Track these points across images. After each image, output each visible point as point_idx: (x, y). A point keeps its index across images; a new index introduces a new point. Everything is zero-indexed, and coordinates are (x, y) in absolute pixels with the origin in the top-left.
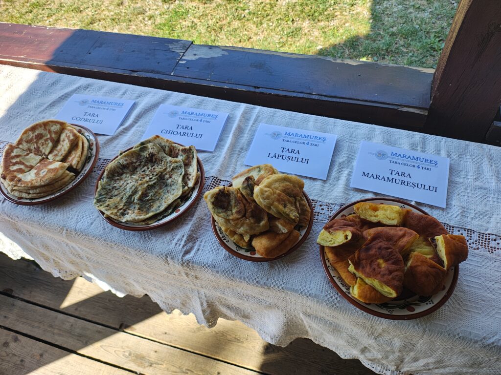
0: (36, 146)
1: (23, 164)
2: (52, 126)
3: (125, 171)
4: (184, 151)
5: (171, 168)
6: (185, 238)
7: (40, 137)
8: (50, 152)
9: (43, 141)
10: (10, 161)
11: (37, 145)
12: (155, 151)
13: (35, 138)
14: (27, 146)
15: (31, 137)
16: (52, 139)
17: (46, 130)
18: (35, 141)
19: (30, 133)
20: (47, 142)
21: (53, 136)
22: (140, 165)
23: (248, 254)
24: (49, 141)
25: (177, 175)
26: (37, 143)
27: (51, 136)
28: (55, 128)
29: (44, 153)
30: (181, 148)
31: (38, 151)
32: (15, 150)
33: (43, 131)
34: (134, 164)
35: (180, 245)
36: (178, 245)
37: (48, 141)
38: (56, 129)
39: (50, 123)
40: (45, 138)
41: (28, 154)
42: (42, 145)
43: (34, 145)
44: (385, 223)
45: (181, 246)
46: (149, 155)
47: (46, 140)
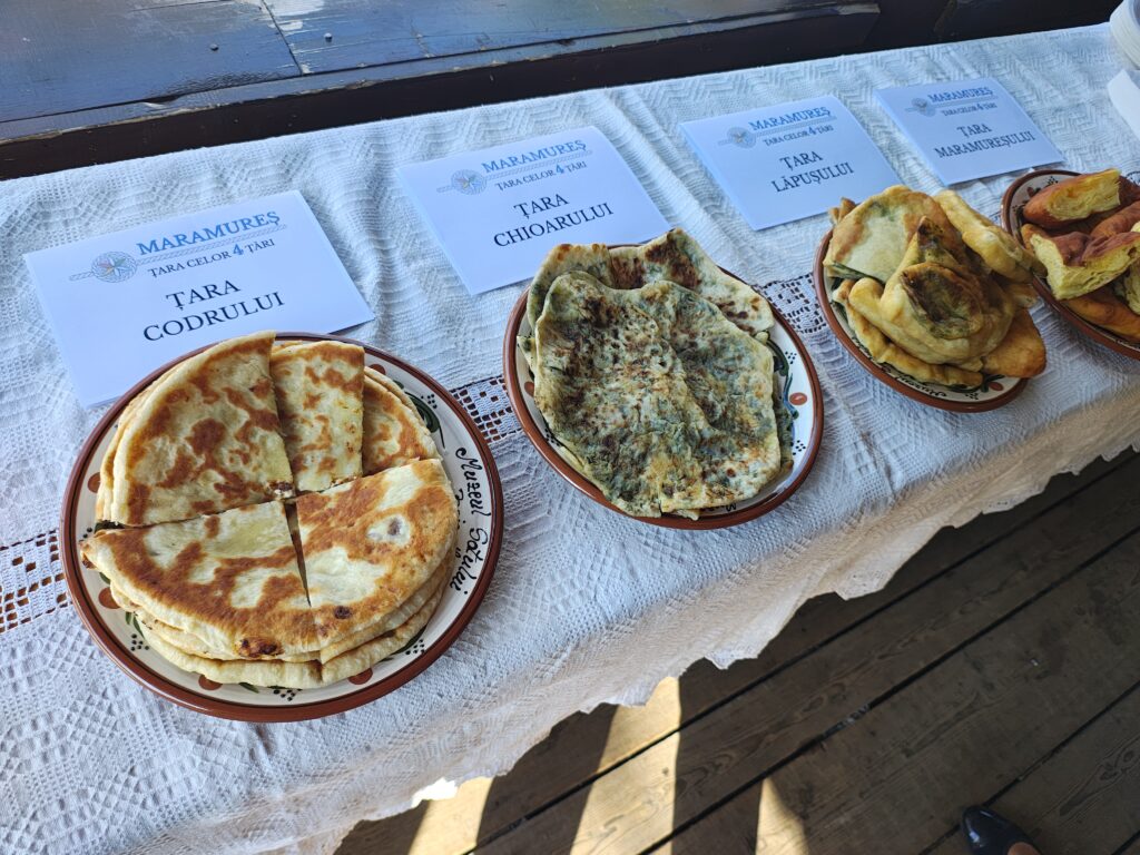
0: (221, 479)
1: (249, 564)
2: (231, 372)
3: (580, 385)
4: (656, 254)
5: (672, 312)
6: (862, 448)
7: (209, 436)
8: (296, 466)
9: (237, 445)
10: (197, 587)
11: (223, 472)
12: (590, 290)
13: (198, 450)
14: (182, 500)
15: (172, 457)
16: (263, 419)
17: (217, 397)
18: (201, 461)
19: (159, 442)
20: (256, 440)
21: (261, 404)
22: (591, 347)
23: (993, 394)
24: (261, 432)
25: (709, 320)
26: (213, 463)
27: (251, 411)
28: (248, 372)
29: (274, 485)
30: (641, 251)
31: (240, 492)
32: (154, 539)
33: (209, 408)
34: (580, 354)
35: (866, 466)
36: (864, 470)
37: (254, 434)
38: (256, 376)
39: (216, 365)
40: (234, 429)
41: (213, 527)
42: (246, 459)
43: (207, 478)
44: (1102, 209)
45: (871, 467)
46: (586, 308)
47: (245, 435)
